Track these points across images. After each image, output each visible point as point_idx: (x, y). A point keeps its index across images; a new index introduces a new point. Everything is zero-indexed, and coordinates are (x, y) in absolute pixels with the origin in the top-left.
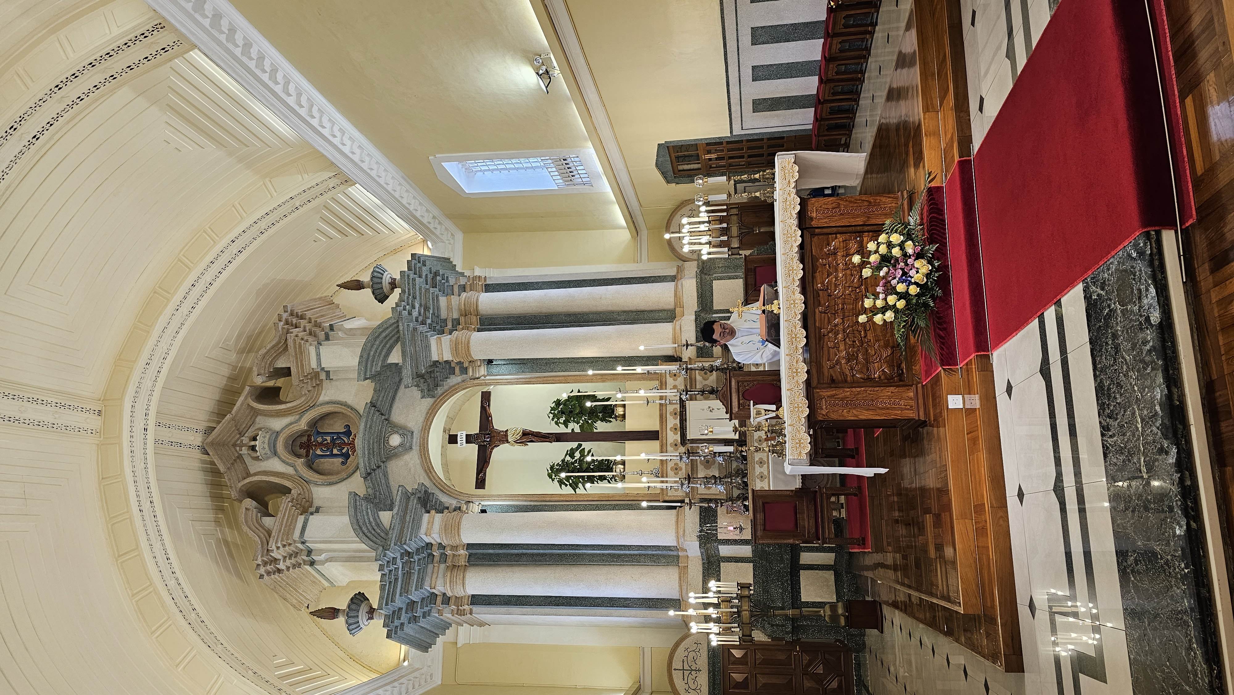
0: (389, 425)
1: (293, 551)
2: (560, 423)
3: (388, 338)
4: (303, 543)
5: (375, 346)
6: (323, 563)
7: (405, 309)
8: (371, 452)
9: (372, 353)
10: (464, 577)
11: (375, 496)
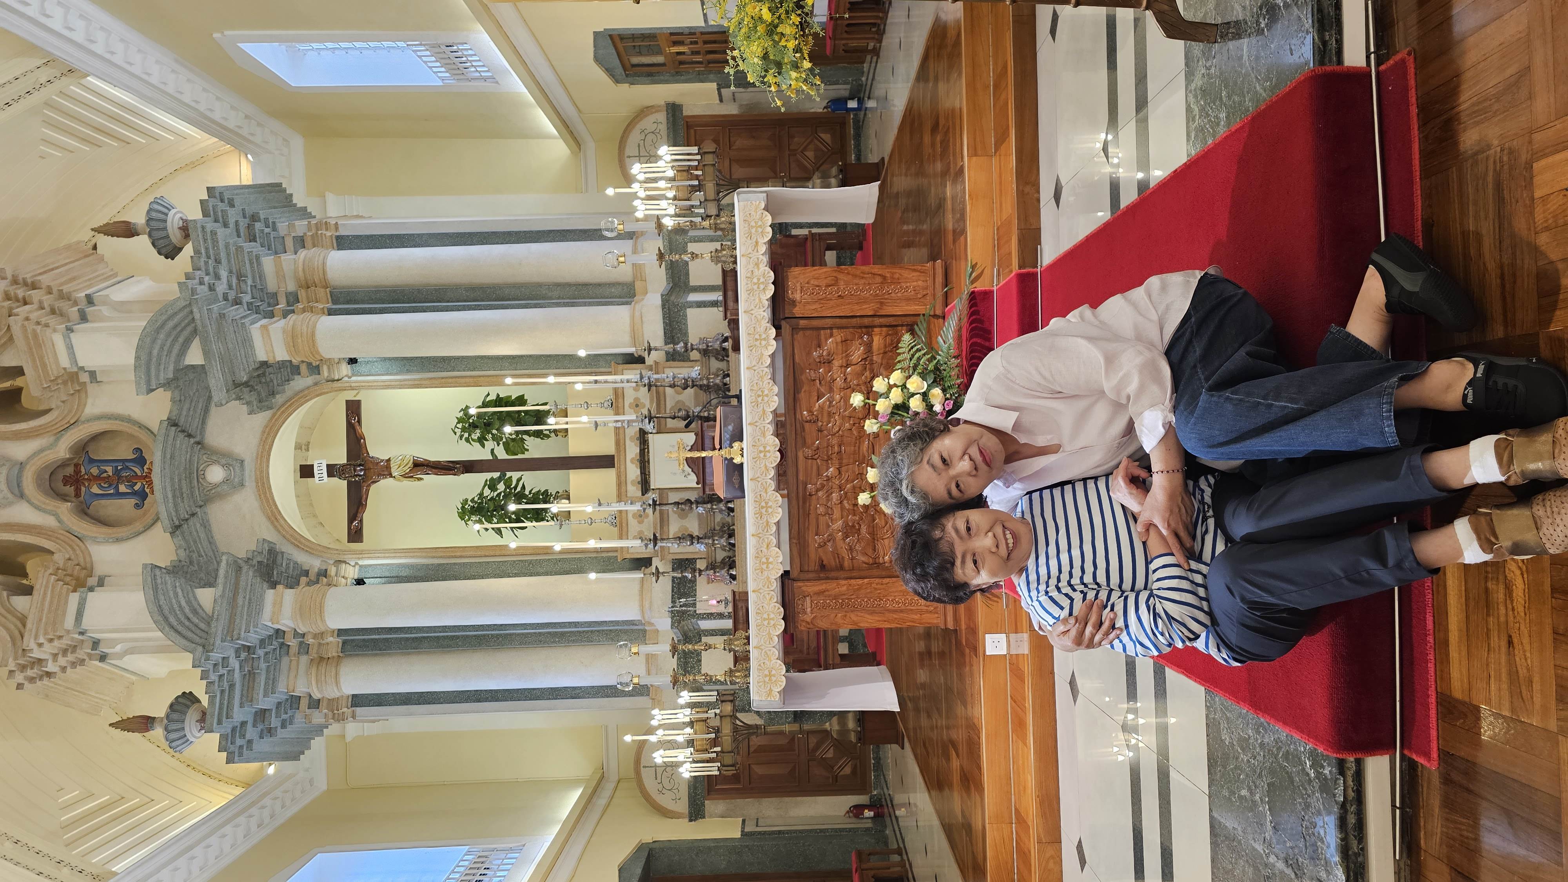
0: (203, 452)
1: (67, 645)
2: (473, 440)
3: (179, 329)
4: (82, 633)
5: (159, 342)
6: (120, 656)
7: (201, 283)
8: (178, 494)
9: (155, 352)
10: (337, 674)
11: (191, 563)
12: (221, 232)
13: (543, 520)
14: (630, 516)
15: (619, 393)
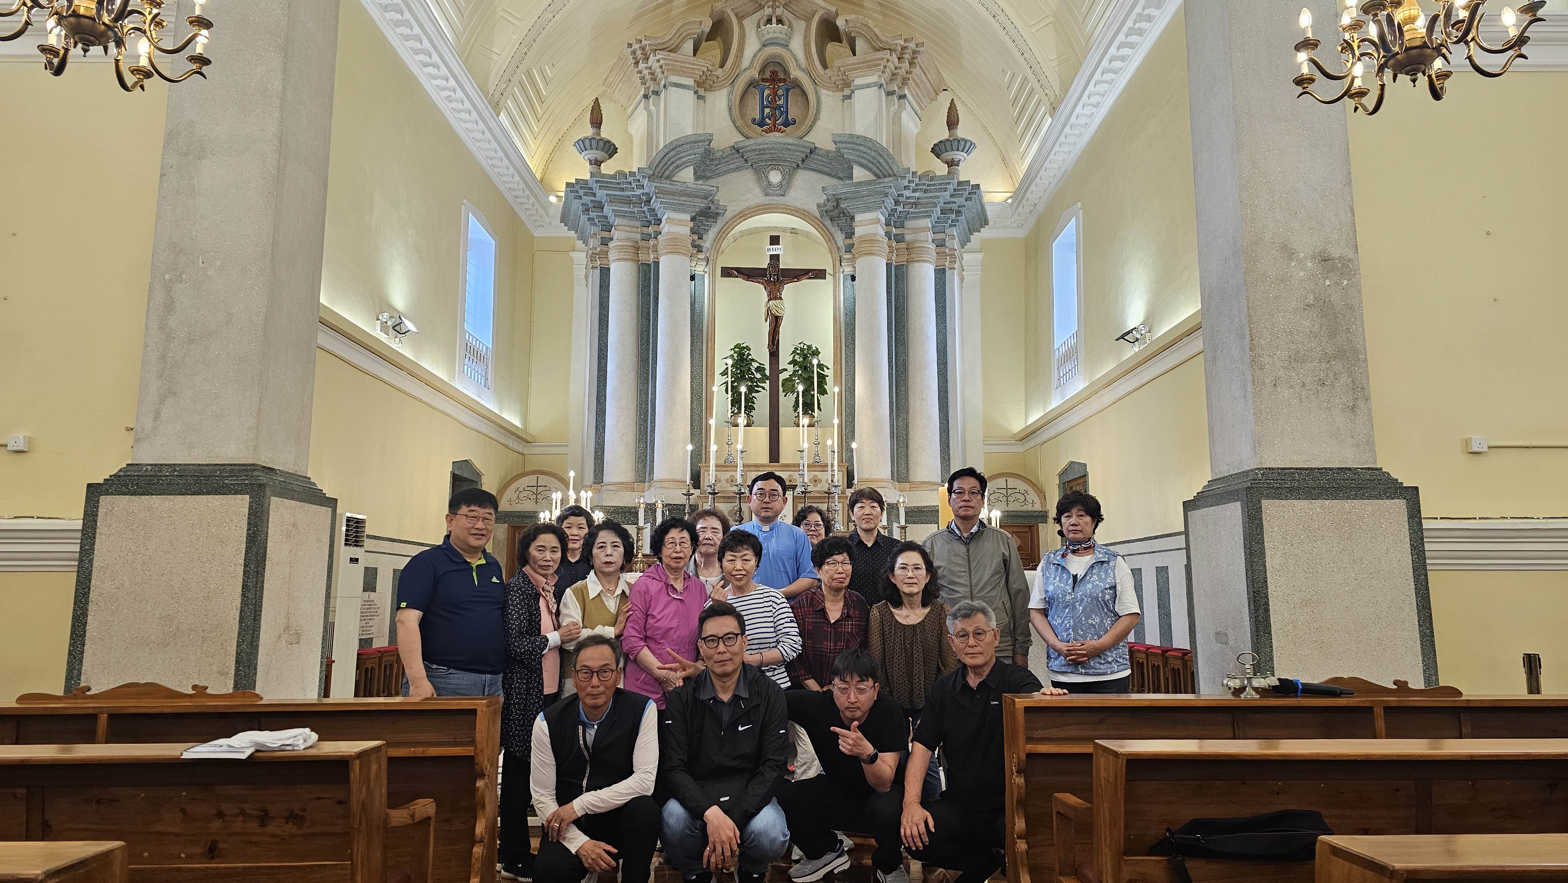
0: (791, 169)
1: (657, 76)
2: (794, 356)
3: (878, 165)
4: (665, 86)
5: (869, 151)
6: (647, 108)
7: (909, 182)
8: (762, 152)
9: (862, 148)
10: (626, 259)
11: (712, 160)
12: (948, 193)
13: (732, 405)
14: (733, 473)
15: (825, 469)
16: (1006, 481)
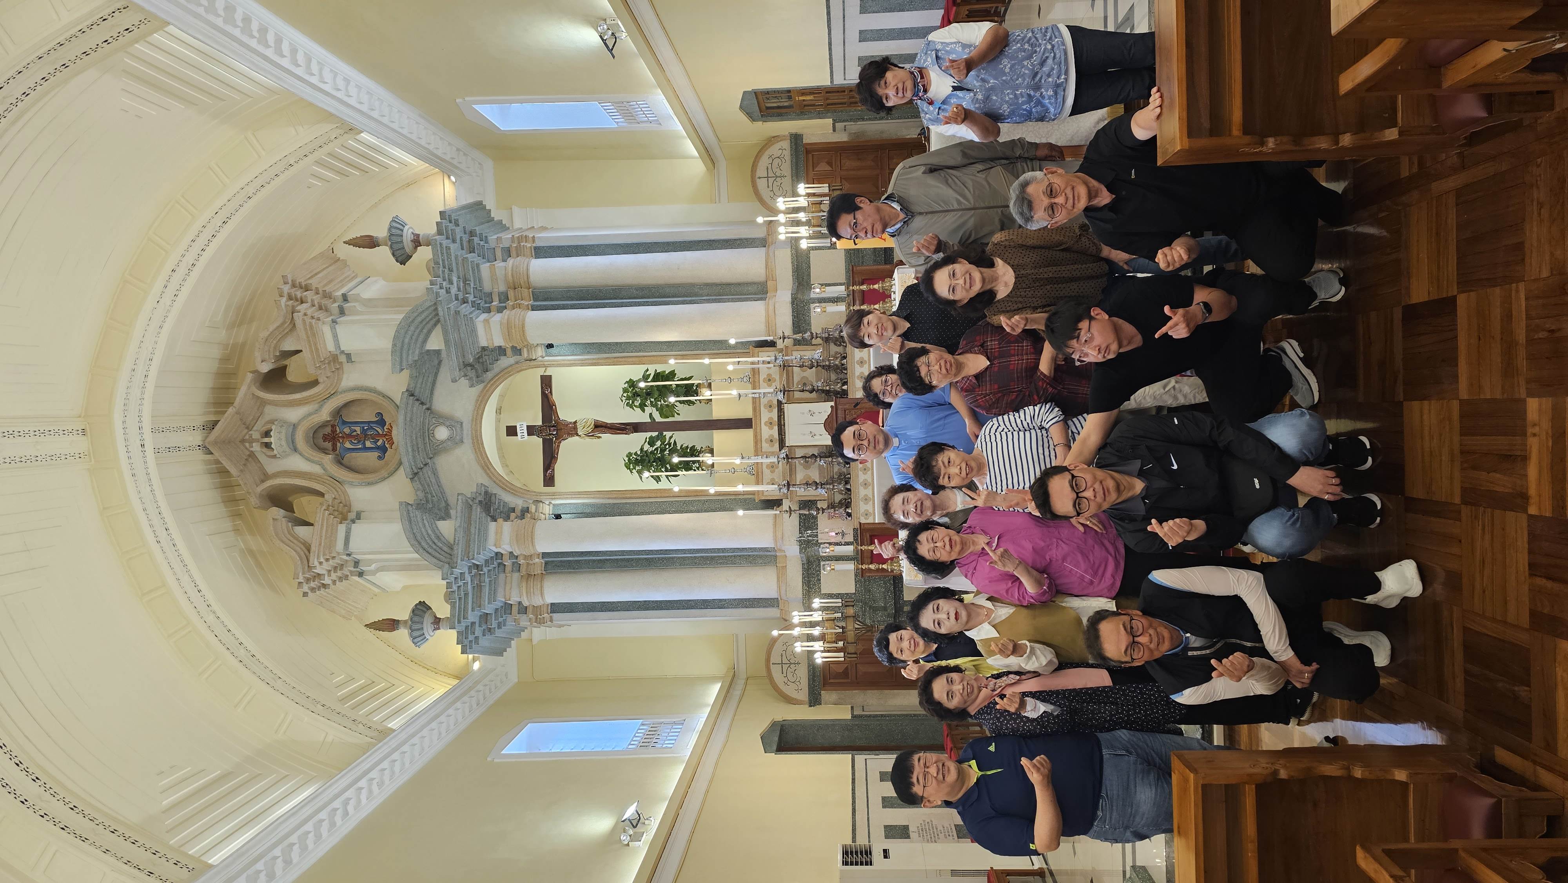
0: (432, 416)
1: (337, 563)
2: (636, 406)
3: (424, 323)
4: (349, 555)
5: (410, 333)
6: (374, 573)
7: (441, 288)
8: (415, 448)
9: (407, 340)
10: (542, 587)
11: (427, 501)
12: (452, 246)
13: (691, 469)
14: (764, 466)
15: (756, 371)
16: (760, 178)
